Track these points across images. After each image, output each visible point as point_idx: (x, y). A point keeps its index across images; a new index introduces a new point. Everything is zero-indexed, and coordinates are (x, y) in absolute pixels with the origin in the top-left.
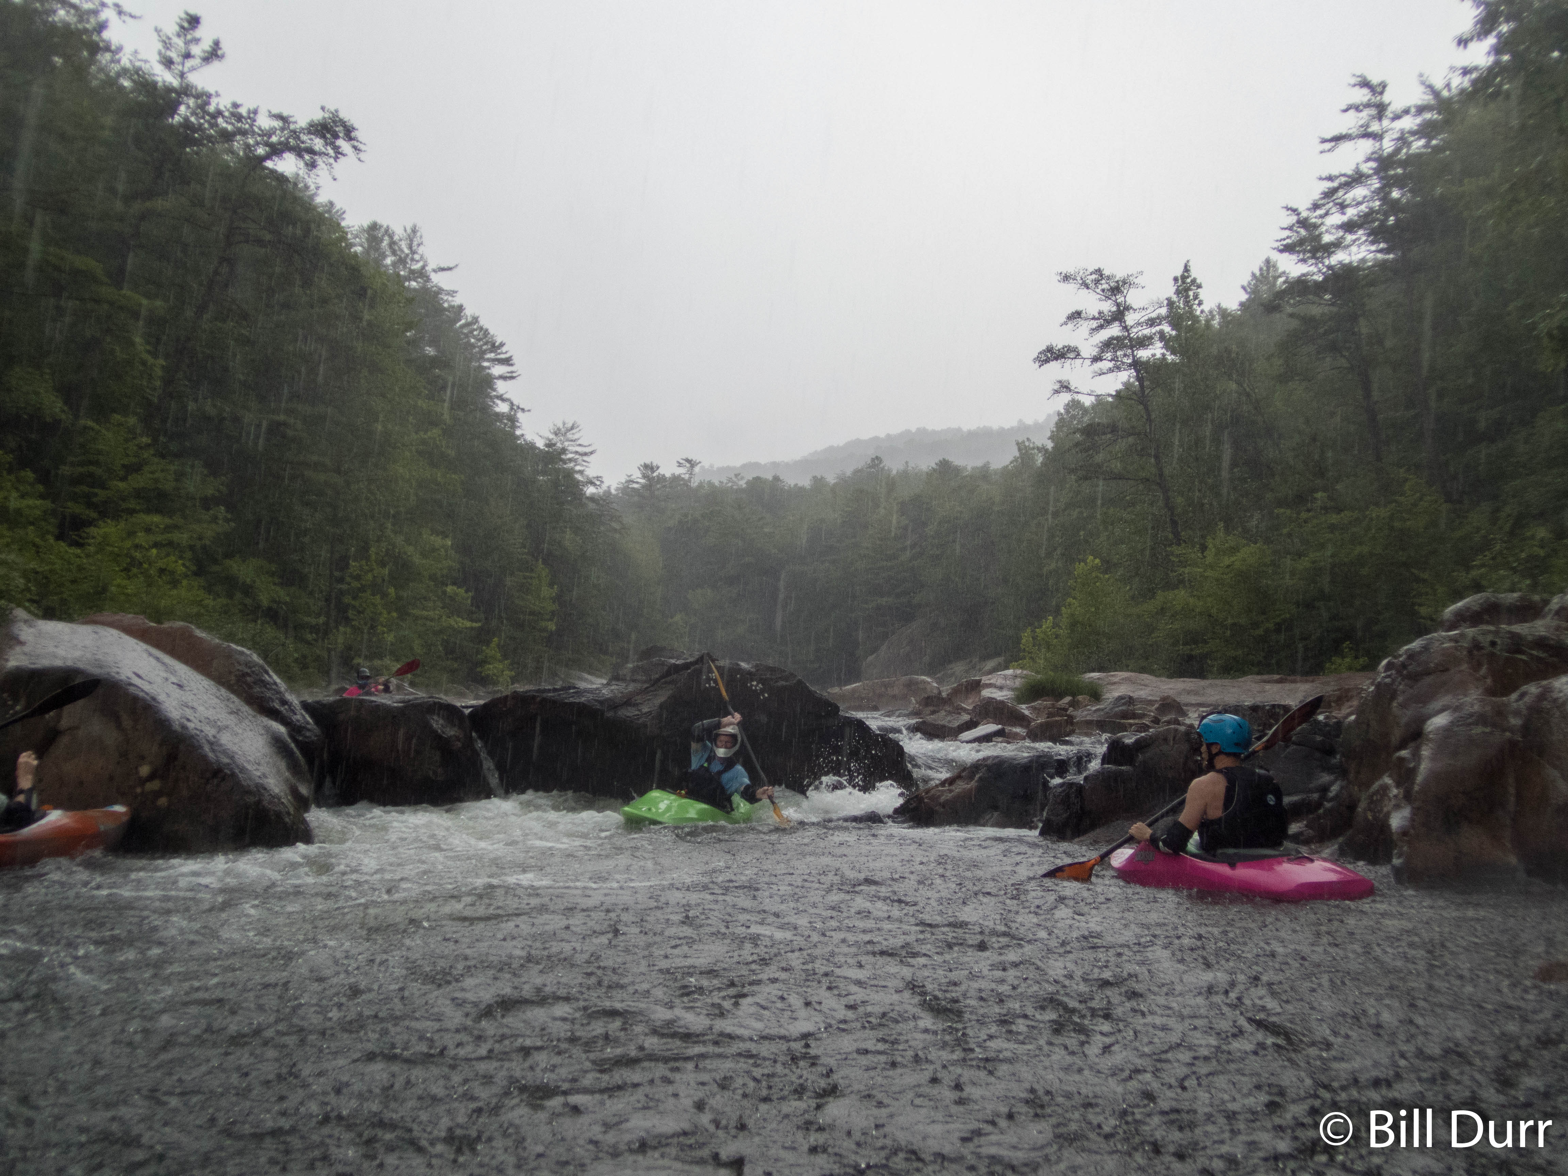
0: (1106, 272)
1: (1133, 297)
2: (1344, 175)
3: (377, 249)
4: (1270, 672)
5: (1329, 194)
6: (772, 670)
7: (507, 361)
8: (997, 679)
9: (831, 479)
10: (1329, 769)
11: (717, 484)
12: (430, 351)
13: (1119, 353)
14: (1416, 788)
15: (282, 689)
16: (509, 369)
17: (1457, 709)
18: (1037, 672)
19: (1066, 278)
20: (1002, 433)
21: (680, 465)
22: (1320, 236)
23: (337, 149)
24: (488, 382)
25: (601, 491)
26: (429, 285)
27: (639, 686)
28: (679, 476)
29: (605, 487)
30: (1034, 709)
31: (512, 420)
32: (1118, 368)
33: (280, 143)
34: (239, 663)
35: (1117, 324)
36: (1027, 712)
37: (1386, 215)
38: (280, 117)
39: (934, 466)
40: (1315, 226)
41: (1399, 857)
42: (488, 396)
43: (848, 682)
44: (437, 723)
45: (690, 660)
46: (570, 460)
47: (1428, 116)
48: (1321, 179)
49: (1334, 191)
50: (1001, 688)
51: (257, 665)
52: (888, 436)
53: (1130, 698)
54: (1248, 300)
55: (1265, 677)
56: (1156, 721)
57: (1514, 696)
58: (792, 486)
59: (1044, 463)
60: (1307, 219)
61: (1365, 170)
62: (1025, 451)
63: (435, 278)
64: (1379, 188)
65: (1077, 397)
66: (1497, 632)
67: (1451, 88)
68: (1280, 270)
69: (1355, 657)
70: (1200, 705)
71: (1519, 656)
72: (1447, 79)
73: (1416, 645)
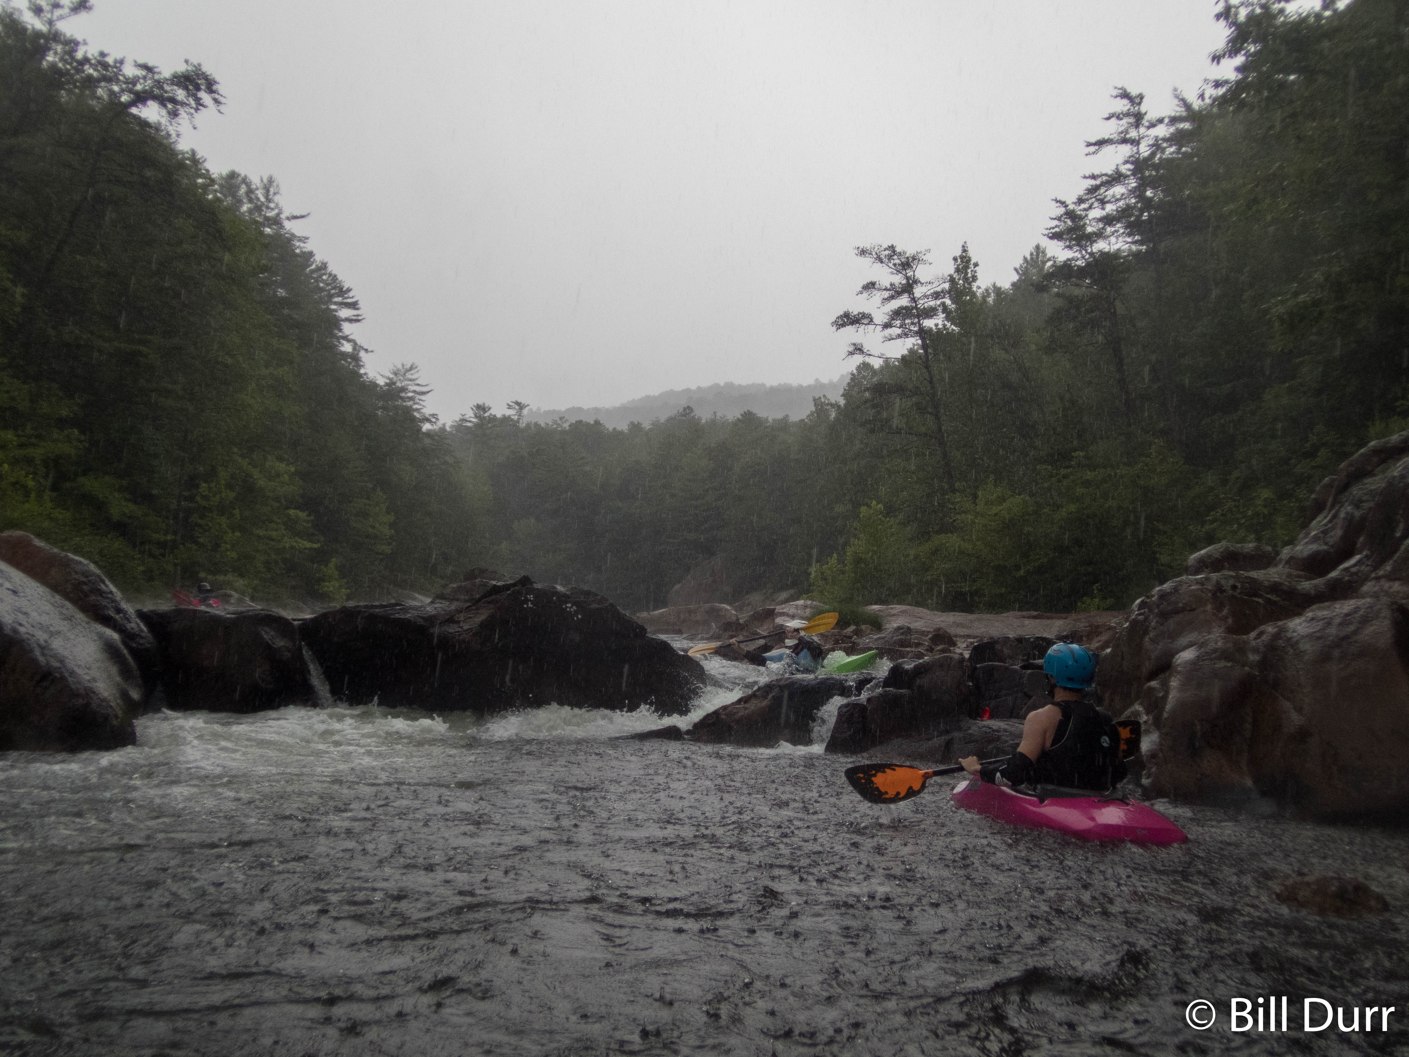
0: (898, 249)
1: (921, 272)
2: (1106, 175)
3: (234, 195)
4: (1030, 609)
5: (1092, 190)
6: (588, 593)
7: (354, 305)
8: (790, 608)
9: (647, 425)
11: (543, 425)
12: (281, 292)
13: (907, 321)
14: (1165, 715)
15: (118, 599)
16: (355, 312)
17: (1202, 645)
18: (825, 603)
19: (863, 252)
20: (800, 389)
21: (510, 407)
22: (1084, 226)
23: (198, 100)
24: (335, 323)
25: (436, 427)
26: (282, 232)
27: (462, 604)
28: (509, 417)
29: (440, 424)
31: (355, 357)
32: (906, 335)
33: (145, 92)
34: (76, 573)
35: (906, 295)
37: (1142, 211)
38: (145, 67)
39: (740, 417)
40: (1081, 218)
41: (1148, 778)
42: (335, 336)
43: (656, 608)
44: (268, 634)
45: (511, 582)
46: (411, 399)
47: (1180, 126)
48: (1085, 177)
49: (1096, 188)
50: (793, 617)
51: (94, 574)
52: (699, 388)
53: (909, 628)
54: (1019, 280)
55: (1025, 613)
56: (931, 650)
57: (1253, 635)
58: (611, 429)
59: (837, 419)
60: (1073, 211)
61: (1124, 171)
62: (821, 406)
63: (288, 225)
64: (1135, 188)
65: (868, 359)
66: (1237, 578)
67: (1203, 100)
68: (1049, 255)
69: (1104, 598)
70: (969, 636)
71: (1257, 599)
72: (1200, 92)
73: (1167, 586)
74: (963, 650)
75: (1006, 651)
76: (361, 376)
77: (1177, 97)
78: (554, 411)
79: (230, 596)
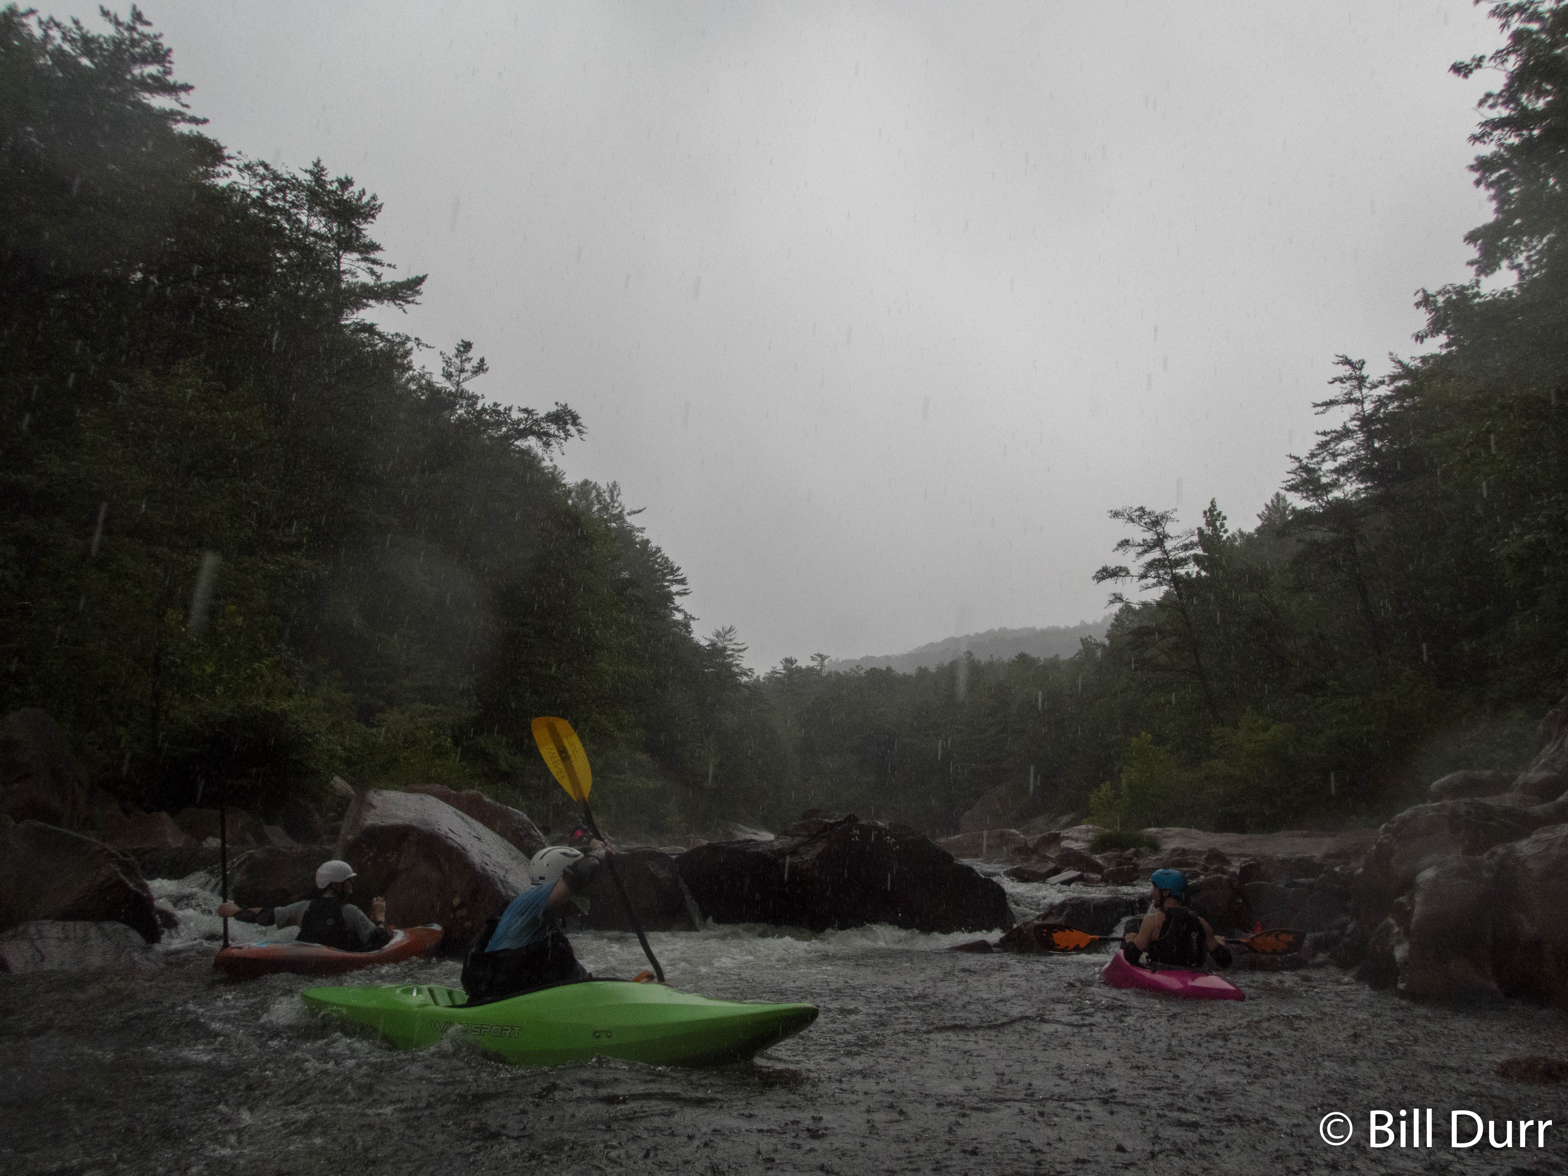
0: (1148, 510)
1: (1169, 528)
2: (1335, 431)
3: (587, 499)
4: (1300, 829)
5: (1323, 446)
6: (901, 827)
7: (682, 581)
9: (932, 669)
10: (1346, 911)
11: (842, 674)
12: (625, 575)
13: (1160, 572)
16: (684, 587)
17: (1441, 865)
18: (1107, 828)
19: (1116, 514)
20: (1067, 631)
21: (813, 659)
22: (1318, 479)
23: (566, 432)
24: (669, 597)
25: (752, 679)
26: (625, 525)
27: (801, 839)
28: (813, 667)
29: (755, 677)
30: (1106, 858)
31: (687, 626)
32: (1160, 583)
34: (514, 821)
35: (1158, 549)
36: (1100, 861)
37: (1371, 461)
38: (526, 411)
39: (1014, 658)
40: (1314, 471)
41: (1402, 983)
42: (667, 607)
43: (952, 833)
45: (840, 820)
46: (731, 656)
47: (1400, 383)
48: (1317, 433)
49: (1327, 443)
50: (1077, 840)
51: (525, 822)
52: (977, 633)
53: (1183, 850)
54: (1262, 526)
55: (1296, 832)
56: (1205, 869)
57: (1486, 855)
58: (901, 674)
60: (1307, 465)
61: (1351, 427)
62: (1088, 645)
63: (629, 519)
64: (1364, 441)
65: (1128, 605)
66: (1472, 804)
68: (1288, 504)
71: (1489, 822)
75: (1273, 871)
76: (689, 639)
77: (1392, 359)
78: (850, 660)
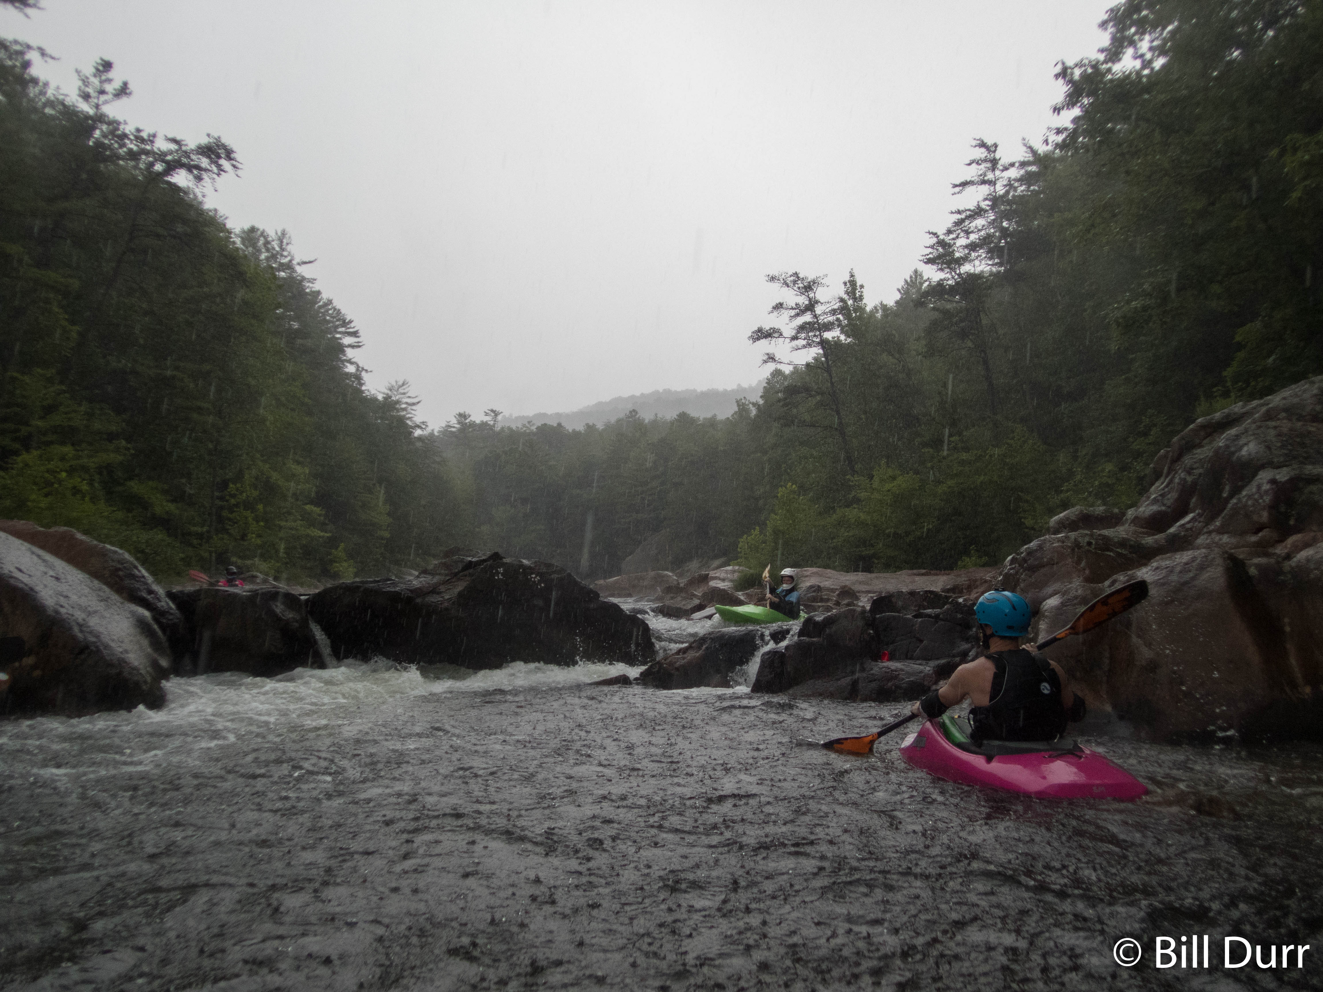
0: (801, 276)
1: (820, 294)
2: (969, 210)
3: (254, 246)
4: (919, 568)
5: (959, 223)
6: (549, 566)
7: (355, 334)
8: (720, 573)
9: (600, 426)
10: (967, 640)
11: (514, 428)
12: (296, 325)
13: (810, 334)
15: (149, 582)
16: (357, 340)
17: (1064, 593)
18: (750, 568)
19: (773, 279)
20: (725, 393)
21: (487, 414)
22: (953, 252)
23: (219, 167)
24: (340, 349)
25: (425, 433)
26: (295, 275)
27: (443, 578)
28: (486, 422)
29: (429, 430)
30: (748, 595)
31: (358, 378)
32: (809, 345)
33: (175, 161)
34: (113, 561)
35: (809, 313)
36: (742, 598)
37: (1000, 239)
38: (174, 141)
39: (676, 417)
40: (950, 246)
42: (338, 359)
43: (611, 576)
44: (279, 608)
45: (484, 558)
46: (404, 409)
47: (1028, 168)
48: (952, 213)
49: (962, 221)
50: (723, 580)
51: (128, 562)
52: (642, 394)
53: (819, 586)
54: (901, 298)
55: (915, 571)
56: (838, 604)
57: (1107, 583)
58: (570, 431)
59: (757, 416)
60: (943, 240)
61: (984, 207)
62: (742, 407)
63: (299, 269)
64: (994, 220)
65: (780, 367)
66: (1092, 535)
67: (1047, 144)
68: (925, 278)
69: (980, 557)
70: (869, 592)
71: (1108, 553)
72: (1044, 138)
73: (1033, 544)
74: (865, 603)
75: (900, 603)
76: (363, 392)
77: (1025, 145)
78: (523, 416)
79: (256, 577)
